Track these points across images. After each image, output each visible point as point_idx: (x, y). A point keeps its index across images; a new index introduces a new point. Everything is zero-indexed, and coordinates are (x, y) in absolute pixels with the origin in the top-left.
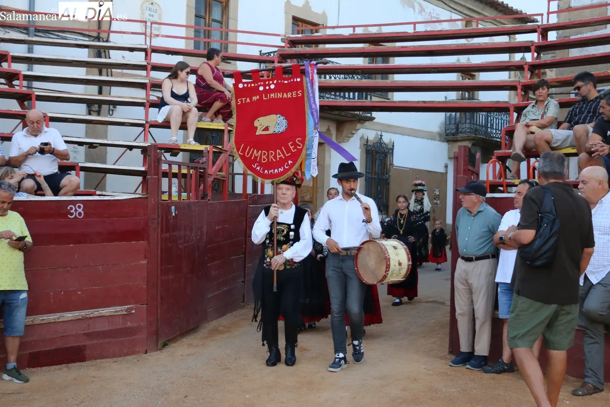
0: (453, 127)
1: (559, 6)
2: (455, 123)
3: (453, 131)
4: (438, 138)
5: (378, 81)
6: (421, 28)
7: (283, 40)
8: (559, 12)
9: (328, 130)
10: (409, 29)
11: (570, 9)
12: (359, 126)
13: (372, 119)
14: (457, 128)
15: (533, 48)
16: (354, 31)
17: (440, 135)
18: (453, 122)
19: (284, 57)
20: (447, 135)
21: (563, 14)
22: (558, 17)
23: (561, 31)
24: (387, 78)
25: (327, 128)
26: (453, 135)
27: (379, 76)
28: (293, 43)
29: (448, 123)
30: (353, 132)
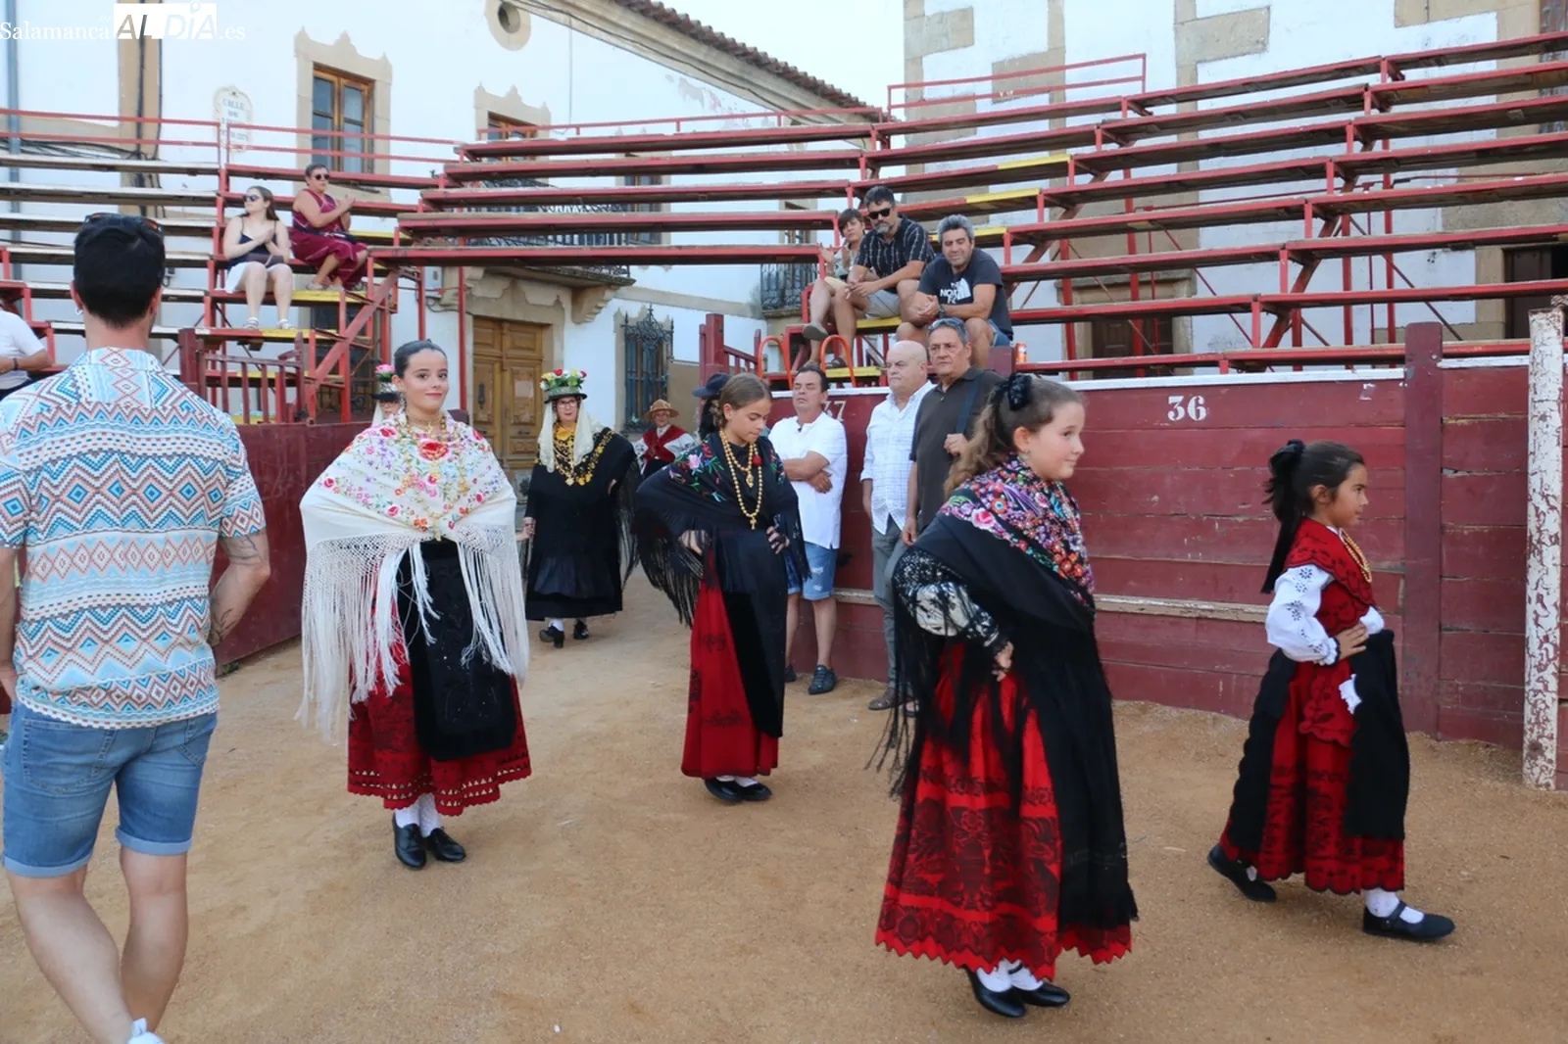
0: (773, 294)
1: (906, 97)
2: (777, 289)
3: (774, 301)
4: (750, 314)
5: (643, 214)
6: (687, 128)
7: (456, 151)
8: (907, 106)
9: (558, 302)
10: (668, 131)
11: (923, 102)
12: (608, 294)
13: (630, 282)
14: (782, 296)
15: (862, 162)
16: (578, 133)
17: (753, 308)
18: (774, 287)
19: (457, 178)
20: (765, 308)
21: (914, 109)
22: (906, 113)
23: (911, 136)
24: (658, 210)
25: (555, 299)
26: (775, 307)
27: (647, 206)
28: (475, 154)
29: (766, 288)
30: (600, 305)
